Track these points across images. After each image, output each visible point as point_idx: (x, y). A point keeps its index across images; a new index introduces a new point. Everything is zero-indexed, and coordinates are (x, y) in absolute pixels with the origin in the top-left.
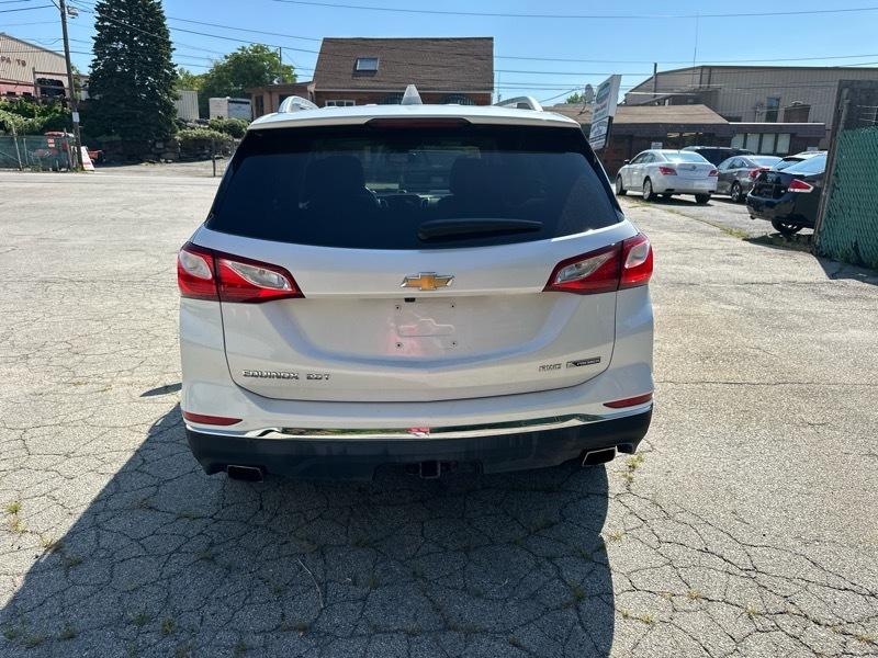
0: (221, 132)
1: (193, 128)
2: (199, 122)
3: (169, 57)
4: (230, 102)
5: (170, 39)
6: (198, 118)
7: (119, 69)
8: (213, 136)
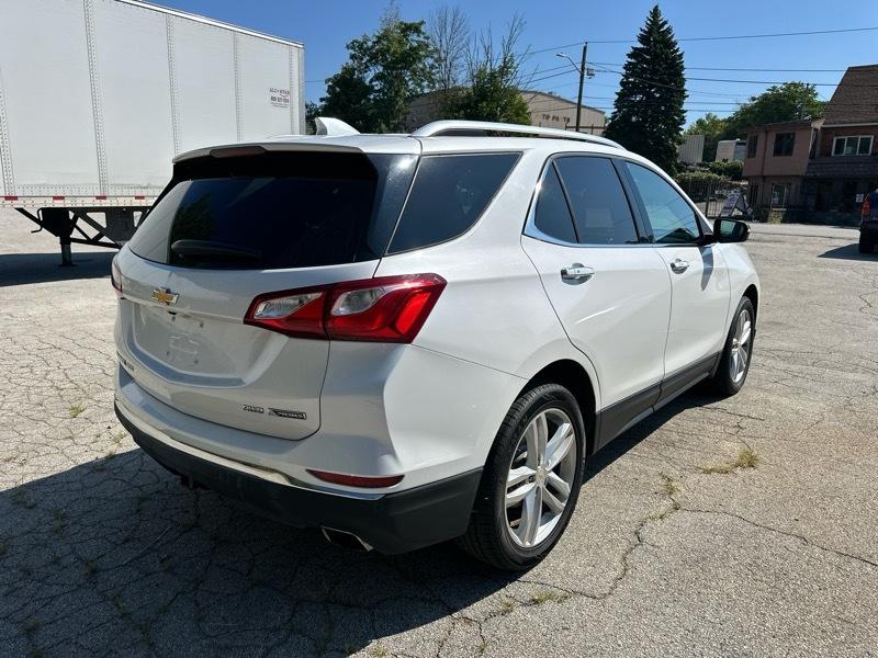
0: (720, 174)
1: (693, 171)
2: (700, 165)
3: (681, 104)
4: (738, 144)
5: (685, 87)
6: (700, 161)
7: (634, 119)
8: (709, 178)
